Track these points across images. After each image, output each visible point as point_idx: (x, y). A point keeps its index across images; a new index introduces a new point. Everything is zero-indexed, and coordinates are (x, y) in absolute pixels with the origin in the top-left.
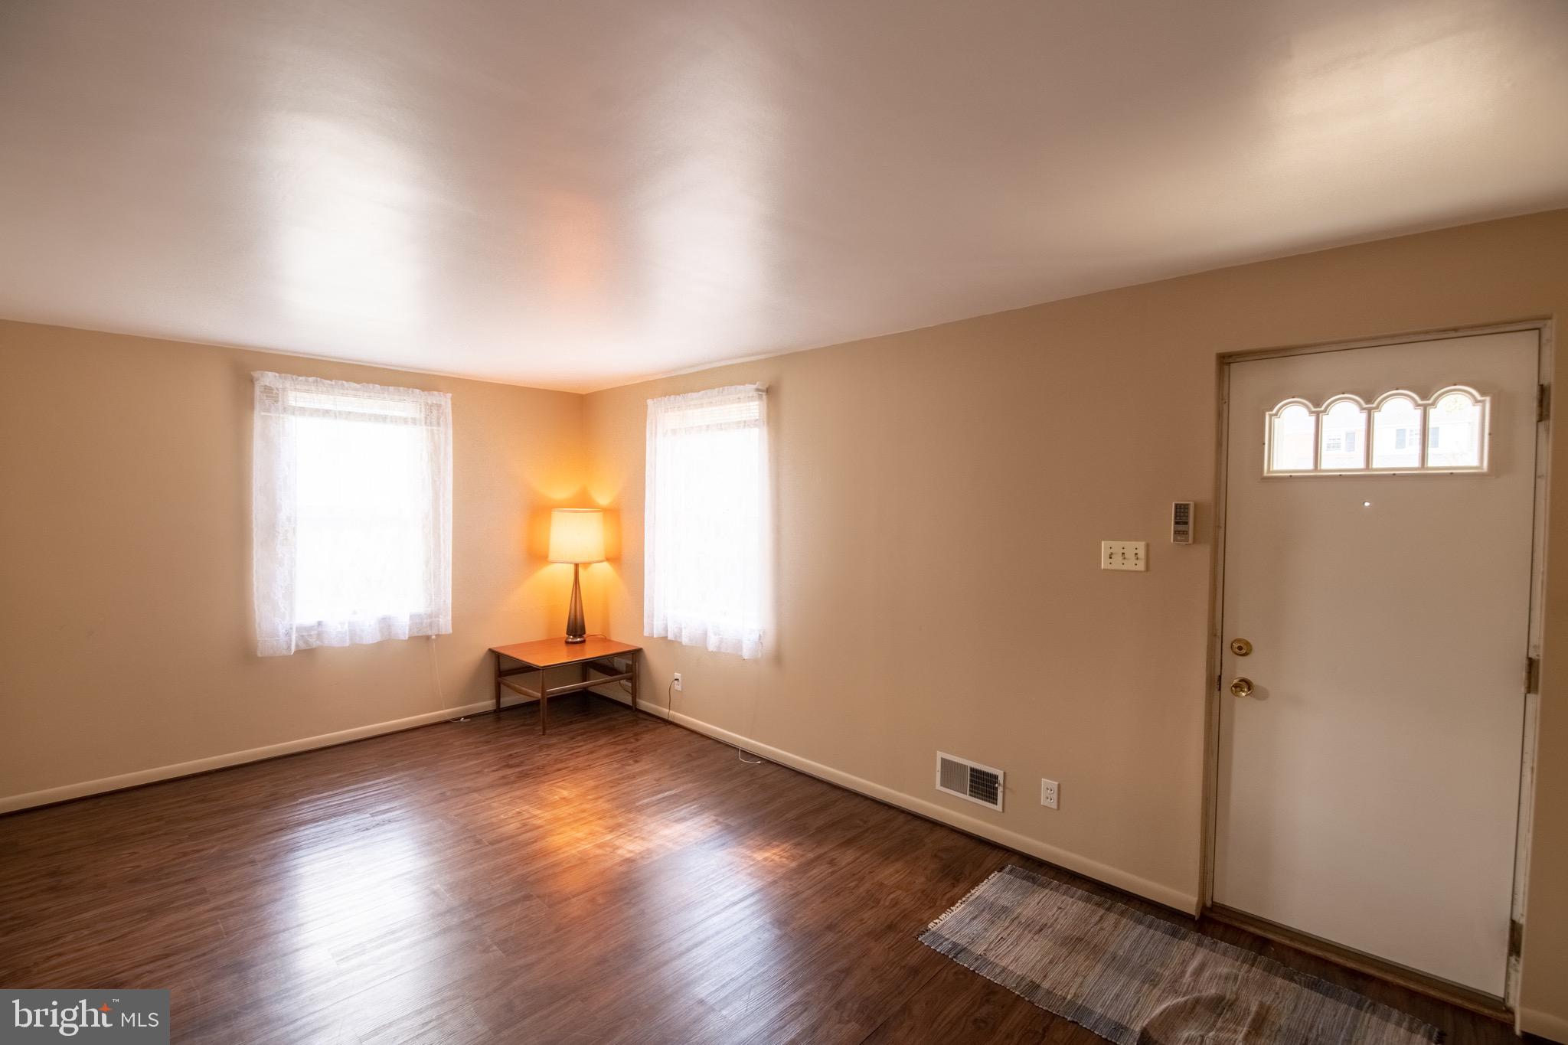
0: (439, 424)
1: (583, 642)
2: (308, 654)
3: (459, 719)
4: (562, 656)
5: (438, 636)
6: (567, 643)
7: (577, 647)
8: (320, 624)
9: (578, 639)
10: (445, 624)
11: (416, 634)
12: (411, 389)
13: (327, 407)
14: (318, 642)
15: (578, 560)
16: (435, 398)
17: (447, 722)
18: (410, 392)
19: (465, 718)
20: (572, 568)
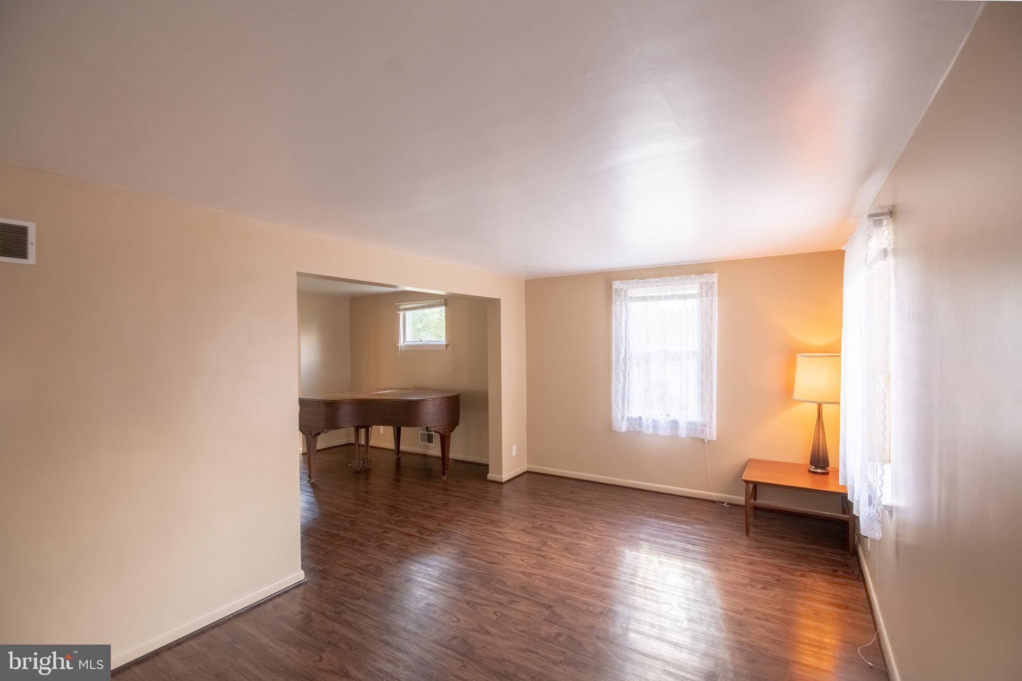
0: (707, 296)
1: (827, 473)
2: (635, 433)
3: (723, 503)
4: (805, 482)
5: (708, 441)
6: (810, 471)
7: (818, 477)
8: (640, 418)
9: (819, 471)
10: (712, 434)
11: (692, 436)
12: (688, 276)
13: (644, 295)
14: (639, 428)
15: (821, 400)
16: (706, 278)
17: (714, 502)
18: (688, 278)
19: (728, 504)
20: (815, 406)
